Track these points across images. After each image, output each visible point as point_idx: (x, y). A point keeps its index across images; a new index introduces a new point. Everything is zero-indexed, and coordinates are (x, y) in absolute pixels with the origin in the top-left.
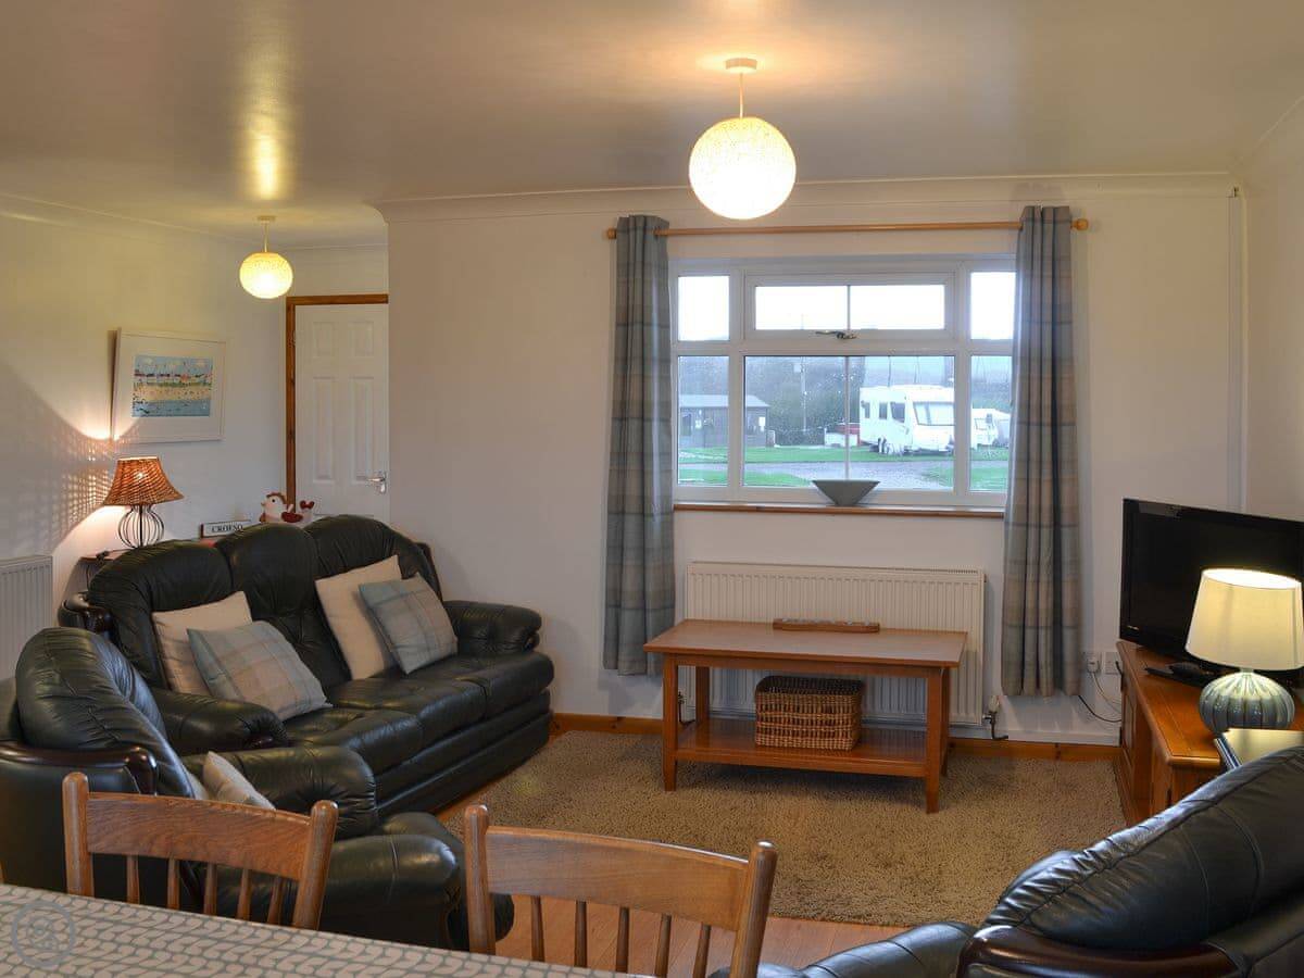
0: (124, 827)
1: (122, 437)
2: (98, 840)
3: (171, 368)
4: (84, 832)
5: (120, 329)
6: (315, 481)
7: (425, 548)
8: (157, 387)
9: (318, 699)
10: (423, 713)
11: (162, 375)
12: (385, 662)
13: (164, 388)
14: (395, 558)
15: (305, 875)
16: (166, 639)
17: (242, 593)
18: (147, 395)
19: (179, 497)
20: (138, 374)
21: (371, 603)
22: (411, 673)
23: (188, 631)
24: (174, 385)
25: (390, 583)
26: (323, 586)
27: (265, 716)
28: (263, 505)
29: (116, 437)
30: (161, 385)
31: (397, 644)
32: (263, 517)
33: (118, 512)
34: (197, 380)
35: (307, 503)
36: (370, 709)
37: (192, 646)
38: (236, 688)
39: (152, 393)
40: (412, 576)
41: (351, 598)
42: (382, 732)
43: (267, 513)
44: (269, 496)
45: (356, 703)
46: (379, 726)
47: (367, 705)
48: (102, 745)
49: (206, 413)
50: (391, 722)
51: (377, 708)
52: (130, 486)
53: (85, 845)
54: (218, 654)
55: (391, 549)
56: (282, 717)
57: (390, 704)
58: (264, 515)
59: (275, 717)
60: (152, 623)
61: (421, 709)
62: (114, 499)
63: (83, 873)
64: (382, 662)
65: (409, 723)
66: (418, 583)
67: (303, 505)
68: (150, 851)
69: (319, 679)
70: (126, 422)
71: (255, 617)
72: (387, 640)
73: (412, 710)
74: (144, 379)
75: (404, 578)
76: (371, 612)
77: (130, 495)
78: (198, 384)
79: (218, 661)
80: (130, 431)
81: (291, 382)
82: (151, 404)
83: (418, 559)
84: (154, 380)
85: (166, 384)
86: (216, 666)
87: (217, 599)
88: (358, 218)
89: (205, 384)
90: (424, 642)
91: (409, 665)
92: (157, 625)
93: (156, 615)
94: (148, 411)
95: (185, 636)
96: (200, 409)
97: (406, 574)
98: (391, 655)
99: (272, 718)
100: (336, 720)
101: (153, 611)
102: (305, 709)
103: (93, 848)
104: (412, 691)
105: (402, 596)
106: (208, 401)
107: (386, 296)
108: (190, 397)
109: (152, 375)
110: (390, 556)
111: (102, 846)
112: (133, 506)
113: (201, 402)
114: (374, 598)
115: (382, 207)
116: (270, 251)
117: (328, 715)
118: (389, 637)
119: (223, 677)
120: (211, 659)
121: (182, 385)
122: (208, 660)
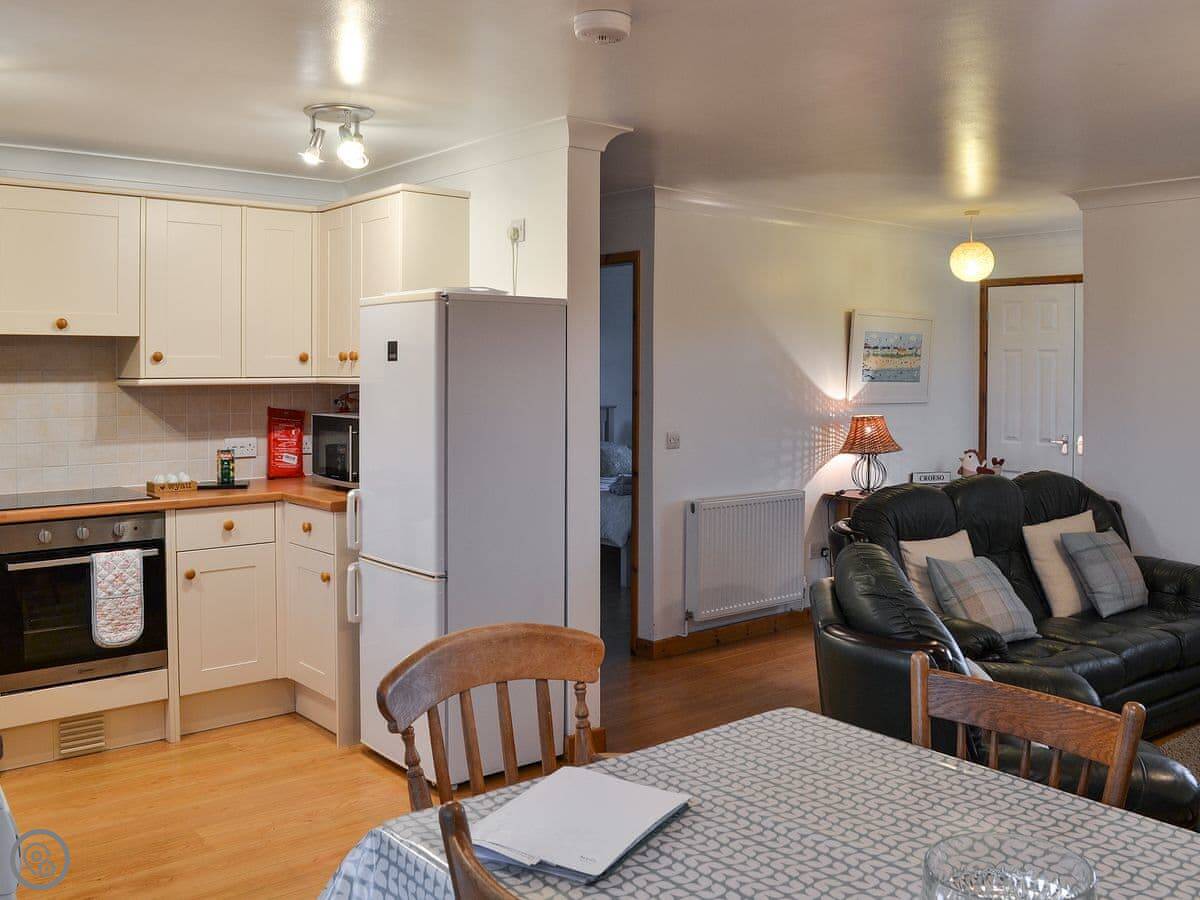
0: (957, 700)
1: (855, 398)
2: (938, 706)
3: (891, 342)
4: (926, 699)
5: (854, 311)
6: (1004, 441)
7: (1116, 506)
8: (880, 358)
9: (1032, 630)
10: (1125, 654)
11: (884, 348)
12: (1083, 606)
13: (886, 358)
14: (1089, 513)
15: (1115, 761)
16: (908, 563)
17: (965, 532)
18: (873, 363)
19: (899, 449)
20: (866, 347)
21: (1072, 551)
22: (1108, 617)
23: (927, 558)
24: (892, 356)
25: (1089, 534)
26: (1029, 531)
27: (994, 636)
28: (962, 460)
29: (850, 399)
30: (883, 356)
31: (1095, 590)
32: (961, 471)
33: (850, 459)
34: (910, 352)
35: (998, 460)
36: (1076, 644)
37: (929, 572)
38: (966, 612)
39: (876, 362)
40: (1106, 530)
41: (1052, 547)
42: (1091, 665)
43: (965, 467)
44: (966, 452)
45: (1061, 638)
46: (1088, 660)
47: (1073, 641)
48: (910, 637)
49: (916, 380)
50: (1098, 658)
51: (1081, 644)
52: (862, 438)
53: (927, 710)
54: (952, 580)
55: (1086, 505)
56: (1006, 638)
57: (1094, 642)
58: (962, 468)
59: (1002, 640)
60: (899, 548)
61: (1123, 650)
62: (849, 448)
63: (925, 731)
64: (1079, 604)
65: (1113, 661)
66: (1111, 537)
67: (995, 461)
68: (976, 722)
69: (1031, 612)
70: (858, 385)
71: (976, 555)
72: (1085, 586)
73: (1116, 650)
74: (871, 351)
75: (1098, 531)
76: (1071, 559)
77: (862, 445)
78: (911, 355)
79: (950, 586)
80: (860, 393)
81: (984, 355)
82: (876, 372)
83: (1110, 515)
84: (879, 351)
85: (887, 356)
86: (949, 591)
87: (945, 536)
88: (1055, 207)
89: (916, 355)
90: (1119, 591)
91: (1107, 609)
92: (902, 552)
93: (902, 542)
94: (874, 377)
95: (924, 564)
96: (912, 375)
97: (1100, 527)
98: (1088, 599)
99: (999, 639)
100: (1047, 649)
101: (899, 539)
102: (1020, 636)
103: (932, 712)
104: (1112, 633)
105: (1098, 547)
106: (918, 369)
107: (1081, 276)
108: (905, 366)
109: (876, 348)
110: (1085, 510)
111: (939, 712)
112: (863, 454)
113: (912, 370)
114: (1074, 546)
115: (1078, 197)
116: (975, 240)
117: (1040, 644)
118: (1086, 583)
119: (956, 600)
120: (945, 585)
121: (898, 356)
122: (943, 584)
